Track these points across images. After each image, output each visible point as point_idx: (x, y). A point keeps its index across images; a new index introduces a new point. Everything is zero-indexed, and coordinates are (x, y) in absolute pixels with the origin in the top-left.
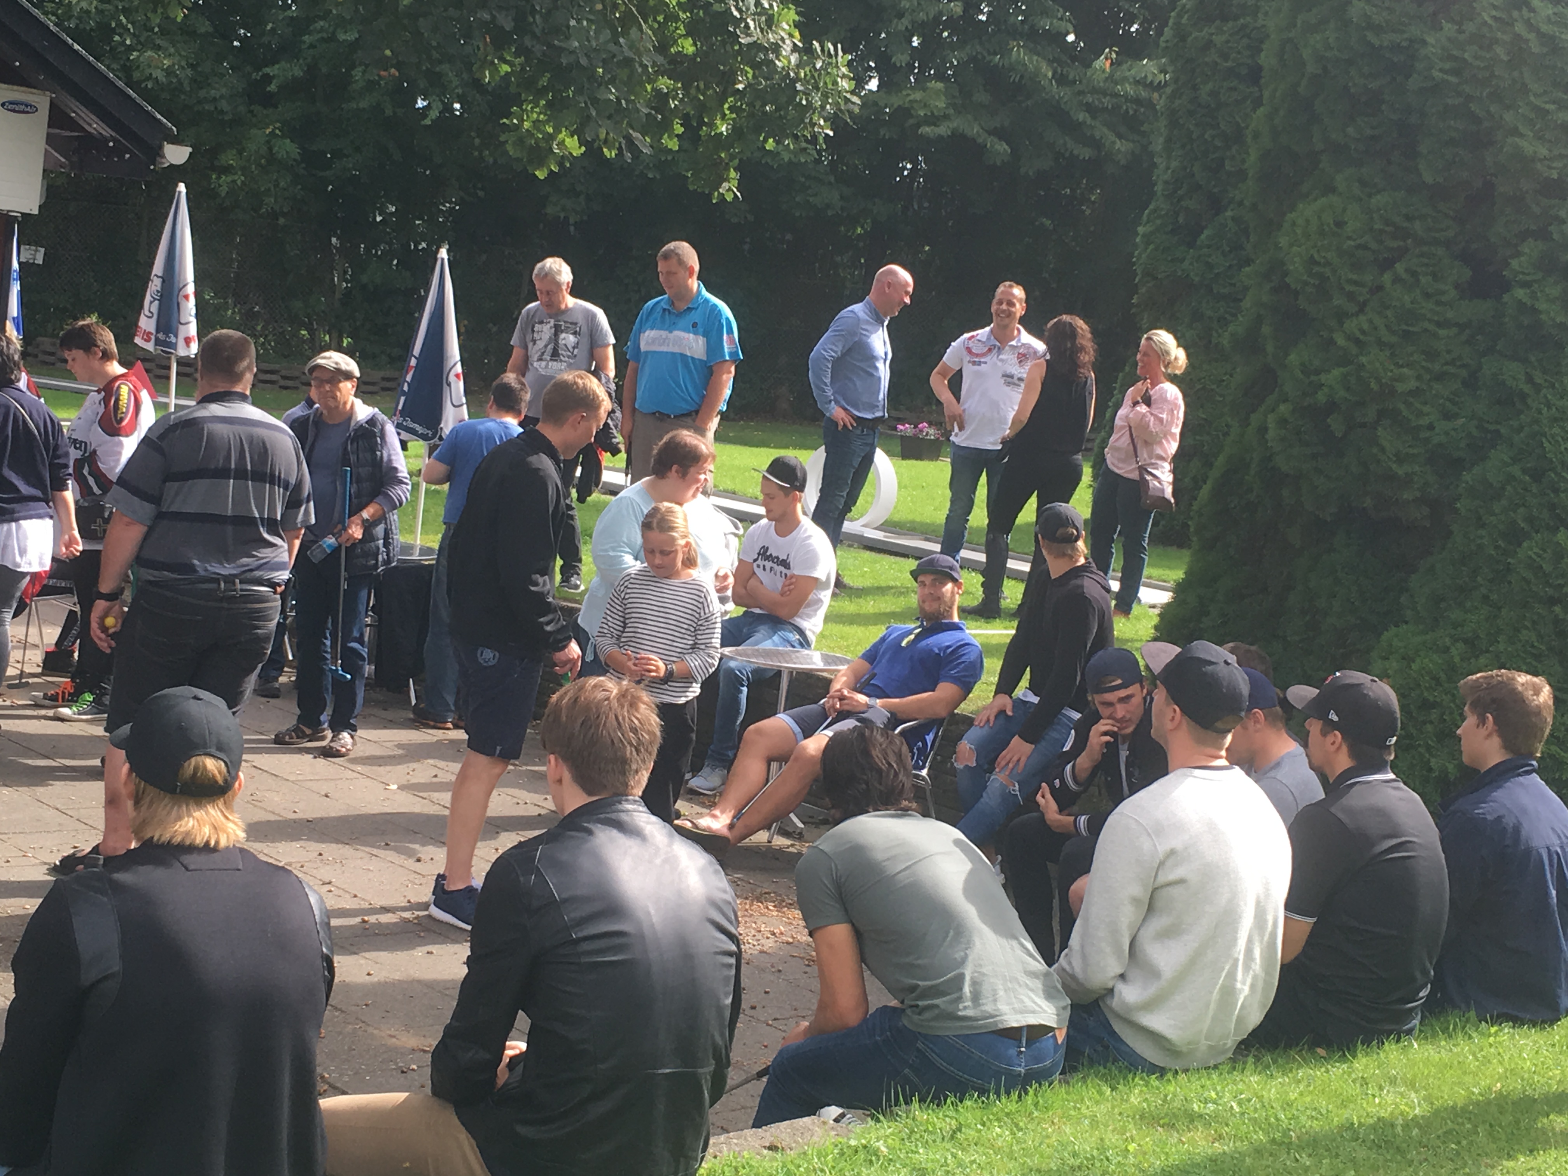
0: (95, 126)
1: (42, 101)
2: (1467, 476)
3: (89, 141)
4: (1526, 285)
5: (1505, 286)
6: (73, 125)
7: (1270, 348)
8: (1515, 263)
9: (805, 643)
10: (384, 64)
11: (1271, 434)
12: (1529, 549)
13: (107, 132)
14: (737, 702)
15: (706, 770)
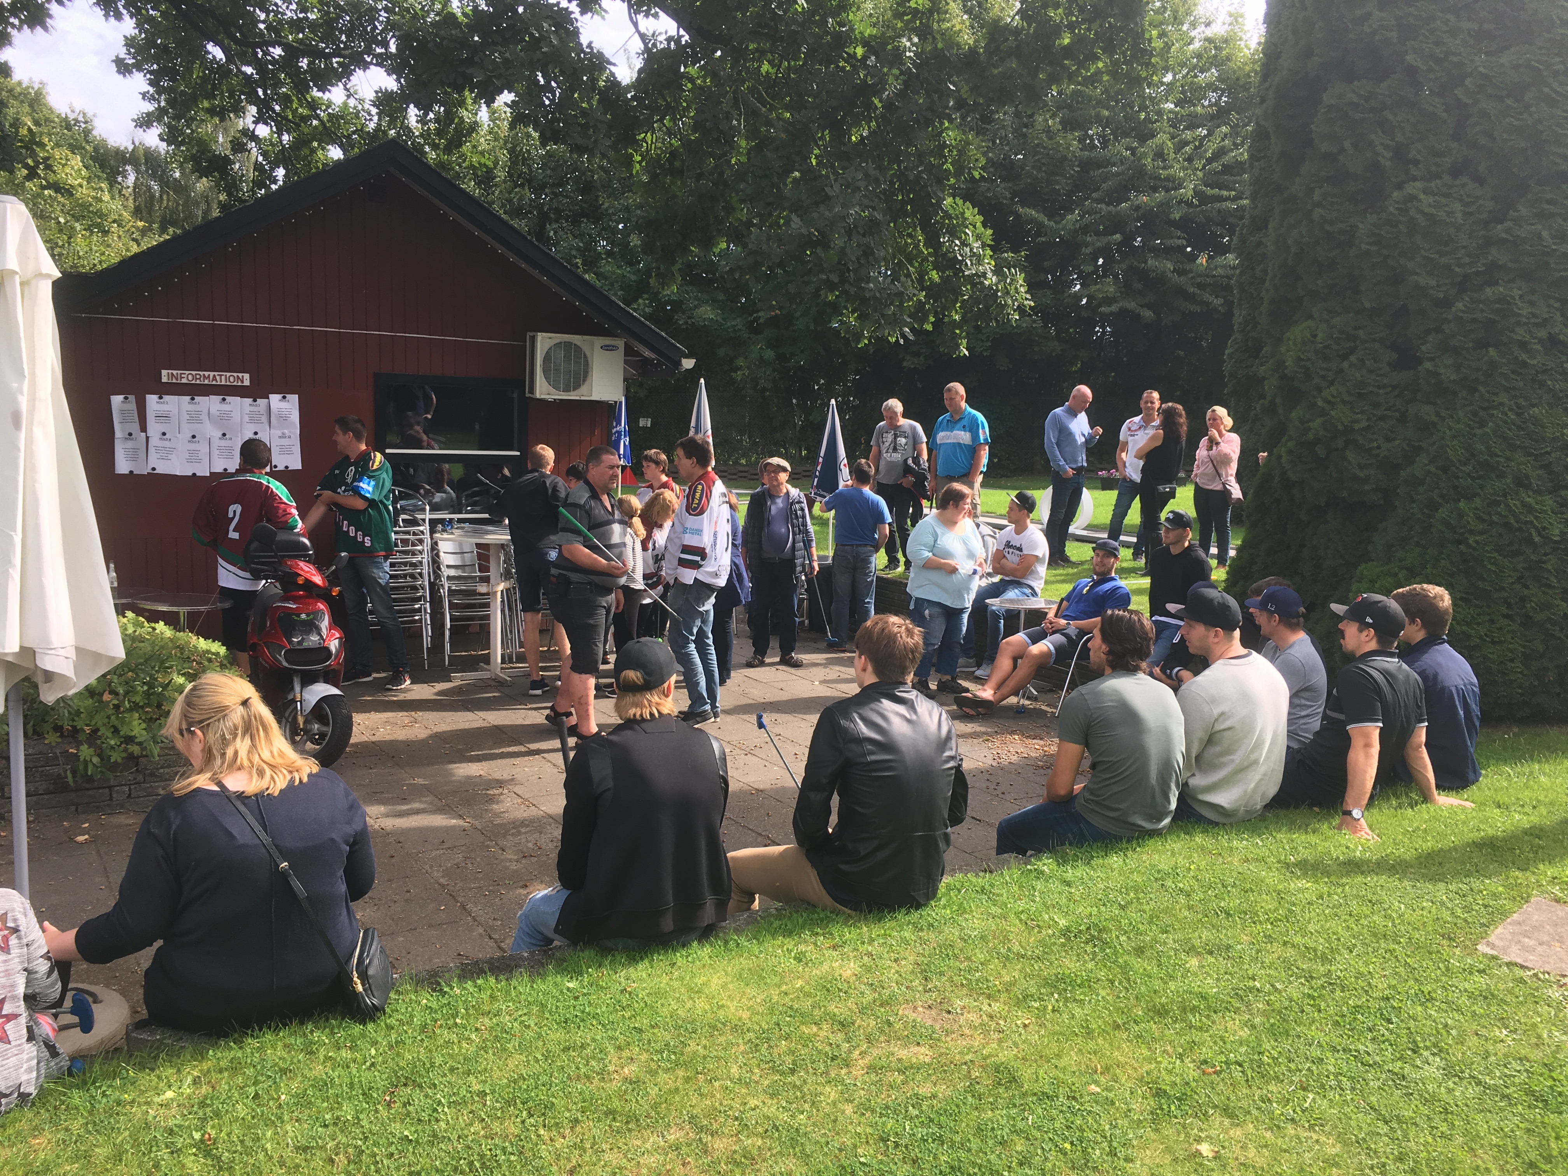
0: (647, 353)
1: (620, 343)
2: (1403, 473)
3: (646, 361)
4: (1432, 359)
5: (1419, 361)
6: (638, 354)
7: (1280, 410)
8: (1424, 348)
9: (1034, 594)
10: (772, 308)
11: (1284, 460)
12: (1442, 513)
13: (653, 356)
14: (998, 628)
15: (984, 666)
